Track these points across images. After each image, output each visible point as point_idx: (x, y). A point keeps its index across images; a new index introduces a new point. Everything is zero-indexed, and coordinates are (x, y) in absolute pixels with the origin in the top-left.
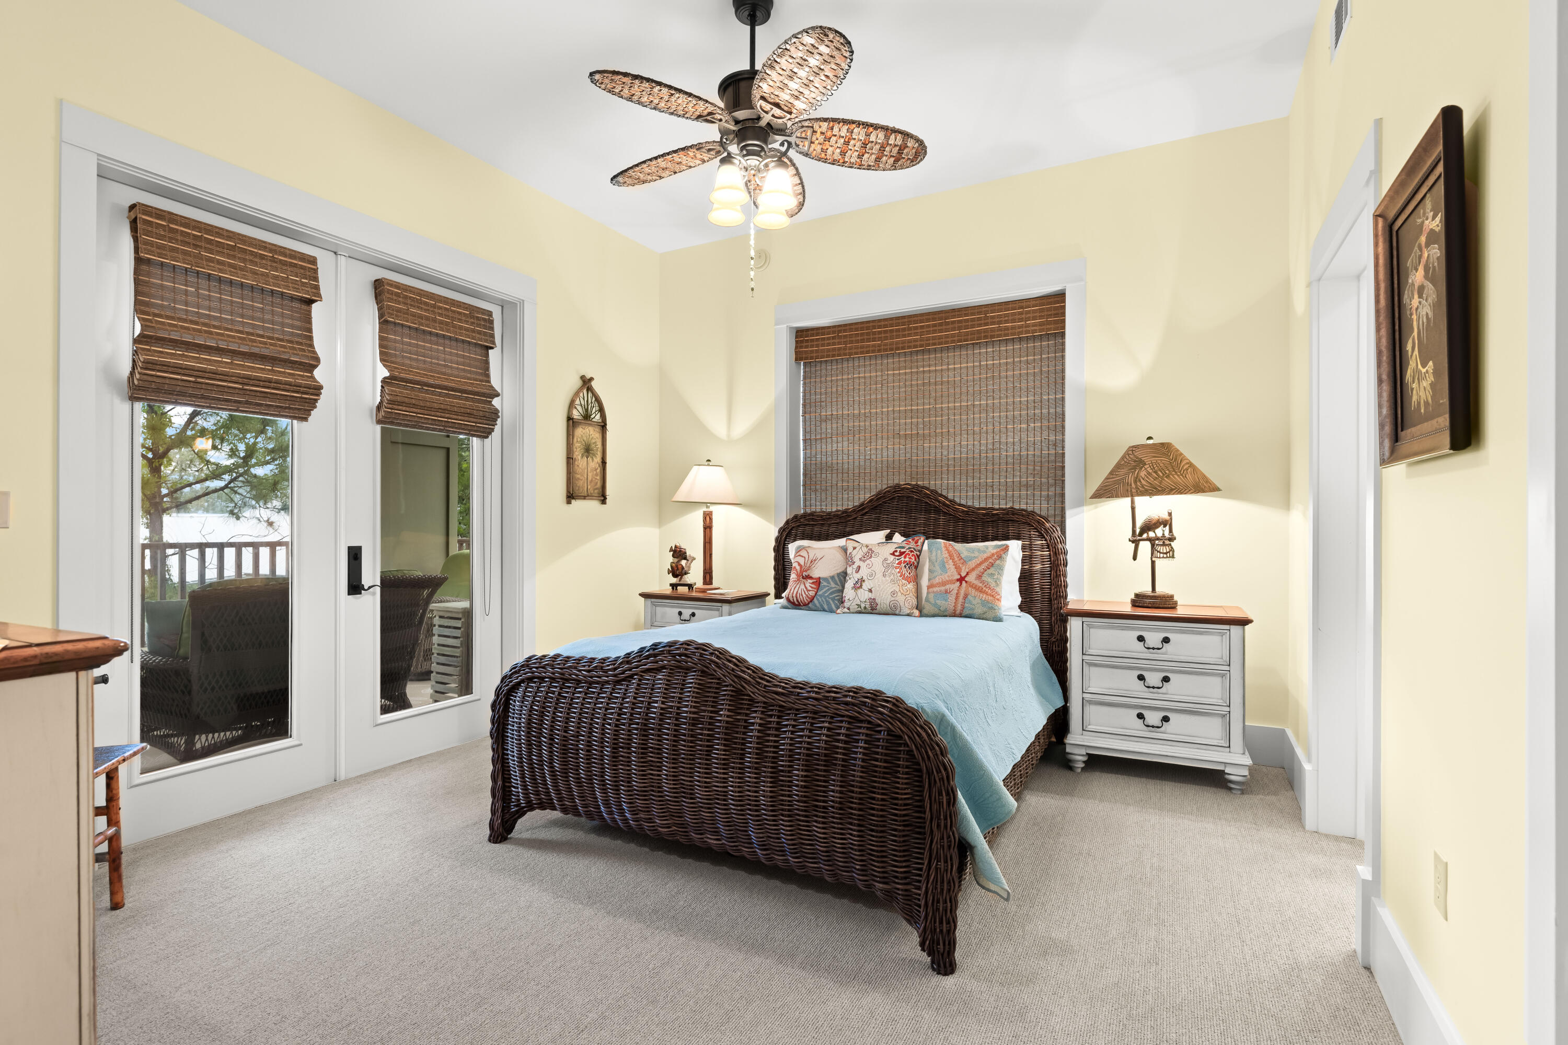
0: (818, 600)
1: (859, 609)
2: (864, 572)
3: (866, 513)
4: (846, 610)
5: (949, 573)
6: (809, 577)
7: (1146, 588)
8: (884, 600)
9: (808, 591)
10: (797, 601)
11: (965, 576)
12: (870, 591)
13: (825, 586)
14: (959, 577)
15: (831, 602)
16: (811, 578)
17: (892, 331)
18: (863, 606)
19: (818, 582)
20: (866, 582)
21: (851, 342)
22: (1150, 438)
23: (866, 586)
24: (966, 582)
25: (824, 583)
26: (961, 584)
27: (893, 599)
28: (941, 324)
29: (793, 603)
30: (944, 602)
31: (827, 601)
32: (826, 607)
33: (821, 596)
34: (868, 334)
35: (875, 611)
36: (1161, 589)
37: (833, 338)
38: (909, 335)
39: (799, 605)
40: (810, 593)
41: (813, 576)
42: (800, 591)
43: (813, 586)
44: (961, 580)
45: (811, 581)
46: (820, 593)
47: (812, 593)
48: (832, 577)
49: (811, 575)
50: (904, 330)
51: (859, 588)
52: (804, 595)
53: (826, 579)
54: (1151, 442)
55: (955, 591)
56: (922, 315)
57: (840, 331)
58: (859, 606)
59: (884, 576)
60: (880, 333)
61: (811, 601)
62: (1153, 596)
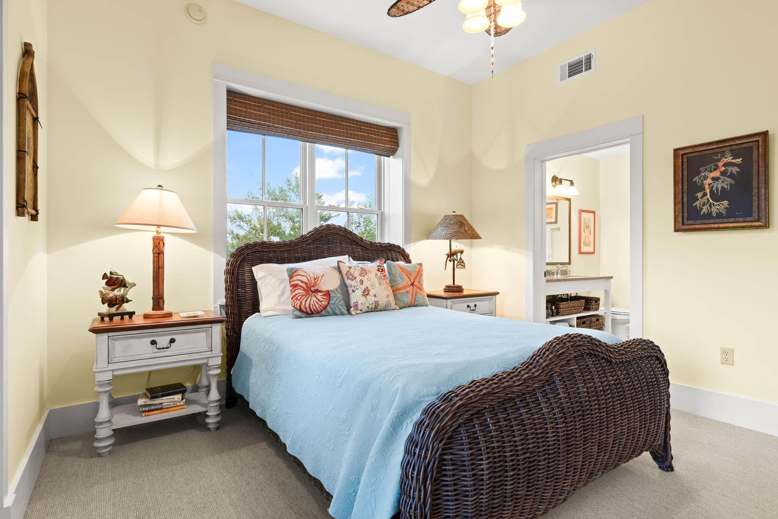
0: (331, 307)
1: (368, 309)
2: (367, 284)
3: (310, 243)
4: (359, 312)
5: (406, 281)
6: (317, 291)
7: (451, 283)
8: (383, 301)
9: (320, 301)
10: (310, 310)
11: (414, 282)
12: (375, 296)
13: (334, 297)
14: (411, 283)
15: (341, 308)
16: (320, 291)
17: (303, 117)
18: (371, 307)
19: (328, 294)
20: (371, 290)
21: (274, 115)
22: (454, 212)
23: (372, 293)
24: (415, 285)
25: (332, 295)
26: (413, 286)
27: (388, 300)
28: (335, 123)
29: (307, 313)
30: (407, 299)
31: (338, 308)
32: (338, 312)
33: (333, 304)
34: (286, 113)
35: (376, 310)
36: (457, 283)
37: (259, 106)
38: (315, 124)
39: (312, 313)
40: (323, 303)
41: (322, 290)
42: (312, 302)
43: (325, 297)
44: (412, 284)
45: (322, 294)
46: (332, 302)
47: (325, 303)
48: (336, 289)
49: (320, 289)
50: (312, 119)
51: (367, 295)
52: (317, 305)
53: (333, 291)
54: (454, 214)
55: (411, 292)
56: (323, 113)
57: (264, 104)
58: (368, 307)
59: (380, 285)
60: (295, 115)
61: (324, 309)
62: (453, 287)
